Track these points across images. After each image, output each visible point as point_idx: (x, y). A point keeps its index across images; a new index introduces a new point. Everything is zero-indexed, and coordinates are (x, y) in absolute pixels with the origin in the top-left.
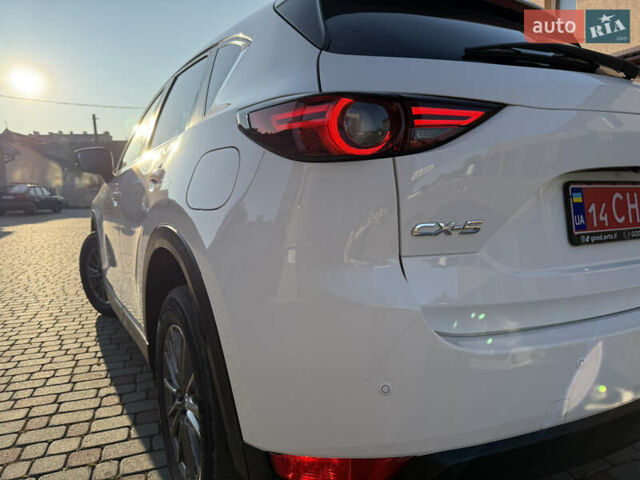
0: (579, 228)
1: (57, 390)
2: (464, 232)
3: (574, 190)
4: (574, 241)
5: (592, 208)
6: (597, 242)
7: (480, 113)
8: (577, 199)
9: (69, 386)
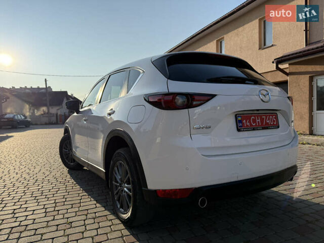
0: (240, 127)
1: (63, 194)
2: (206, 128)
3: (238, 116)
4: (239, 130)
5: (244, 121)
6: (246, 131)
7: (211, 97)
8: (239, 119)
9: (67, 193)
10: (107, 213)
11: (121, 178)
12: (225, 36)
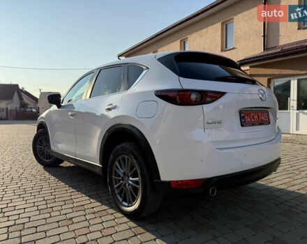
0: (243, 122)
2: (218, 123)
3: (242, 113)
4: (242, 125)
5: (246, 117)
6: (247, 126)
10: (104, 207)
11: (124, 173)
12: (189, 36)
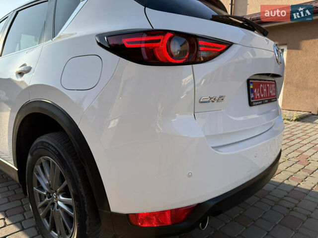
0: (253, 99)
3: (251, 83)
4: (251, 104)
5: (255, 90)
6: (257, 105)
7: (225, 46)
8: (251, 86)
11: (49, 185)
